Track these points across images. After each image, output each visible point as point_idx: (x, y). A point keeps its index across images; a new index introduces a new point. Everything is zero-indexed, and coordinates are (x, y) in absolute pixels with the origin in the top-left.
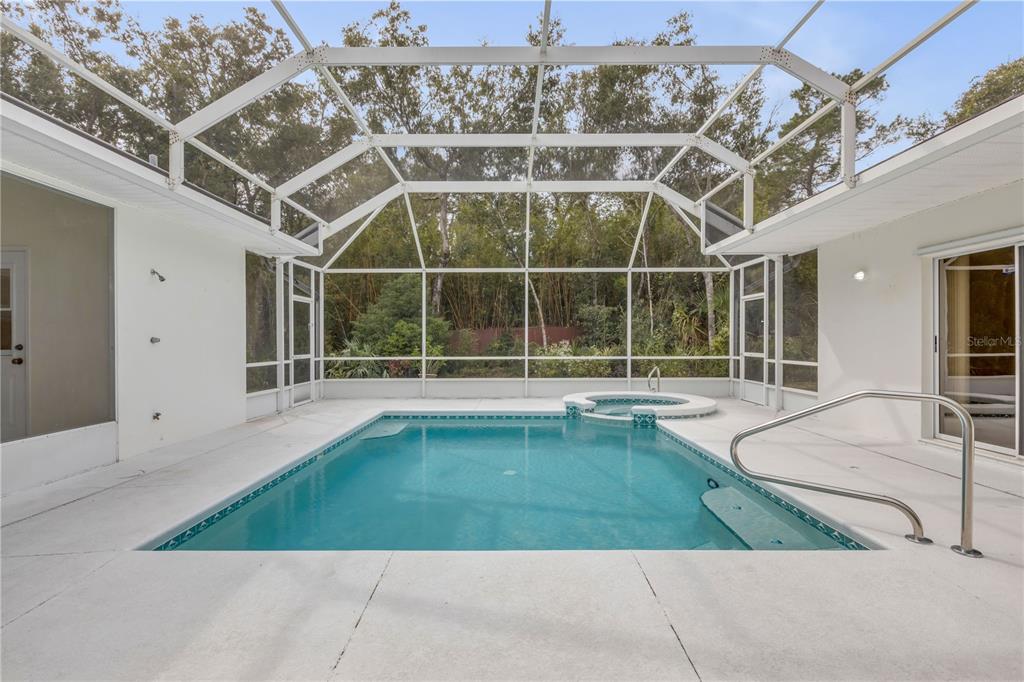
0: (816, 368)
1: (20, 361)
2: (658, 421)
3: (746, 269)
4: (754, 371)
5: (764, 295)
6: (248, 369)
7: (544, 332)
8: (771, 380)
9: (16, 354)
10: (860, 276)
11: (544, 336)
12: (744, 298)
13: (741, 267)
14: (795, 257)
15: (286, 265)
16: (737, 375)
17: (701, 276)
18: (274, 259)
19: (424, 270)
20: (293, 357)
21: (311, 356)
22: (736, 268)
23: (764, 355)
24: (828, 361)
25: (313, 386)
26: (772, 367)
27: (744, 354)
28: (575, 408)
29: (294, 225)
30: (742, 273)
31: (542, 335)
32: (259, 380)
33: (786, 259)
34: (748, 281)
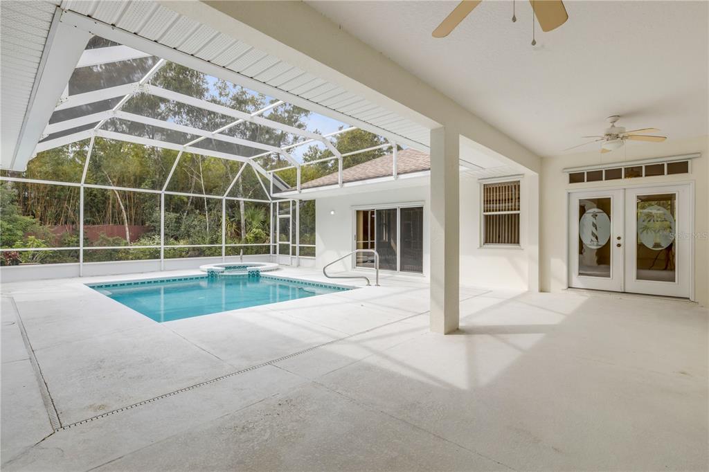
0: (315, 247)
2: (261, 273)
3: (279, 203)
4: (284, 250)
5: (290, 216)
7: (127, 229)
8: (294, 254)
10: (332, 213)
11: (128, 233)
12: (279, 217)
13: (277, 201)
14: (305, 201)
16: (275, 253)
17: (238, 202)
22: (274, 201)
23: (290, 243)
24: (319, 245)
26: (294, 248)
27: (278, 243)
28: (213, 272)
30: (278, 204)
31: (125, 232)
33: (301, 201)
34: (281, 208)
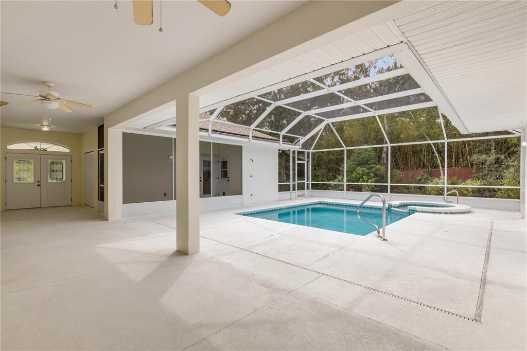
1: (228, 181)
6: (279, 185)
9: (228, 179)
15: (294, 152)
18: (289, 150)
19: (345, 148)
20: (297, 182)
21: (305, 181)
25: (306, 192)
28: (390, 206)
29: (290, 140)
32: (282, 188)
